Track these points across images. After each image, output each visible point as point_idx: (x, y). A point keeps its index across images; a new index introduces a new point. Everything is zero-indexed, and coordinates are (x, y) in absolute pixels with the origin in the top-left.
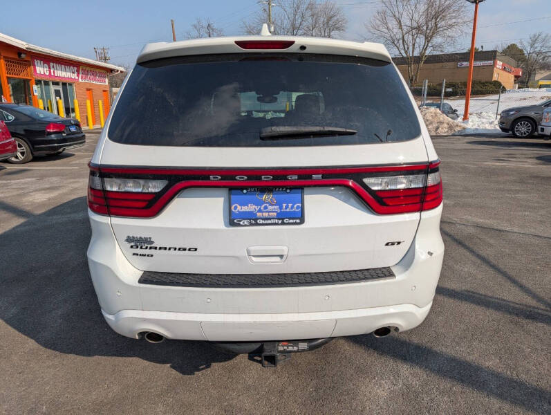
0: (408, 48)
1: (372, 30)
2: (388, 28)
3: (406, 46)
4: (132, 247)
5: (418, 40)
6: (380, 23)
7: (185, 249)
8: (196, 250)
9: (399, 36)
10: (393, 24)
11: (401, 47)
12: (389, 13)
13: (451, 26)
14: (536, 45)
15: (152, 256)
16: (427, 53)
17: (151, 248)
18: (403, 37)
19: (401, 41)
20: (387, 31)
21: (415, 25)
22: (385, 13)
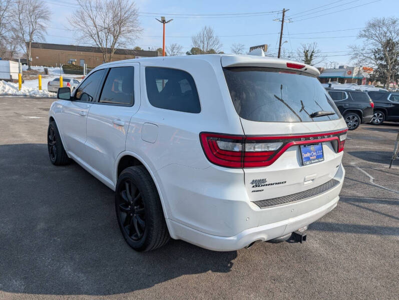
0: (102, 41)
1: (74, 24)
2: (86, 24)
3: (100, 40)
4: (253, 187)
5: (109, 37)
6: (80, 20)
7: (280, 183)
8: (285, 182)
9: (95, 32)
10: (90, 22)
11: (97, 39)
12: (86, 14)
13: (130, 32)
14: (174, 51)
15: (263, 190)
16: (116, 47)
17: (264, 185)
18: (98, 33)
19: (96, 36)
20: (85, 27)
21: (107, 26)
22: (82, 13)
